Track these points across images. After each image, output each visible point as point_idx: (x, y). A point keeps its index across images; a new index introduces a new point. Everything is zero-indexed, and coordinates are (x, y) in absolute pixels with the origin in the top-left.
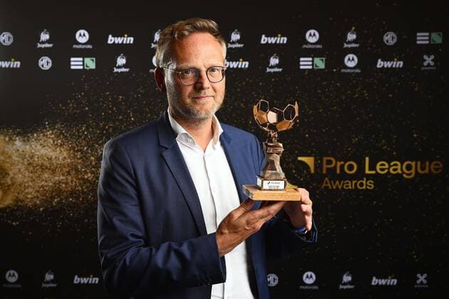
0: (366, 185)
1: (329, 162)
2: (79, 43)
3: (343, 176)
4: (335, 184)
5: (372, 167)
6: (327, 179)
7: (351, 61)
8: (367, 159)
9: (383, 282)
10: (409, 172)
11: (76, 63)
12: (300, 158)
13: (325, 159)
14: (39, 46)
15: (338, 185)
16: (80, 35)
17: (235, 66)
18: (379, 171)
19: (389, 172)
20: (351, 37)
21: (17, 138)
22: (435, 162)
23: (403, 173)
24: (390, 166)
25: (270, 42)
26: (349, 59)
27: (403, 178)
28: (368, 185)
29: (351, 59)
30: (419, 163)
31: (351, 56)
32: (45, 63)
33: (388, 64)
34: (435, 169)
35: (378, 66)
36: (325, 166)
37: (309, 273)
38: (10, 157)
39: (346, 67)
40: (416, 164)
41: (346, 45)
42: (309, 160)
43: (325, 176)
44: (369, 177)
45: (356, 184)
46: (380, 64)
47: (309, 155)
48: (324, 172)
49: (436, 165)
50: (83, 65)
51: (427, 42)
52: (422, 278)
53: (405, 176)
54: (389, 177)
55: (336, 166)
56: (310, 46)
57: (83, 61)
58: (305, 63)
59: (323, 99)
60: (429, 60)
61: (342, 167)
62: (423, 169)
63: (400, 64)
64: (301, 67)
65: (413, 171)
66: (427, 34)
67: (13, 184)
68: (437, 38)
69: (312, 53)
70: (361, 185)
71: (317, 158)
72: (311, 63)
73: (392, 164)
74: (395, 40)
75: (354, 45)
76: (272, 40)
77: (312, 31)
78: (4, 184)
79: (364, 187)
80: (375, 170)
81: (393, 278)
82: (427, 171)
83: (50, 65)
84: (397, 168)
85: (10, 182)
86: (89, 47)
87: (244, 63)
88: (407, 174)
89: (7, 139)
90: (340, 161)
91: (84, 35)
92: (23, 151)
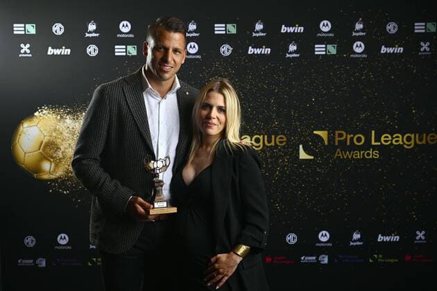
0: (373, 155)
1: (340, 135)
2: (122, 33)
3: (353, 147)
4: (345, 154)
5: (378, 139)
6: (339, 150)
7: (359, 48)
8: (373, 132)
9: (387, 239)
10: (409, 143)
11: (120, 50)
12: (315, 132)
13: (337, 132)
14: (87, 35)
15: (348, 155)
16: (123, 26)
17: (259, 53)
18: (384, 143)
19: (392, 144)
20: (359, 26)
21: (68, 117)
22: (431, 134)
23: (404, 144)
24: (393, 138)
25: (289, 31)
26: (357, 46)
27: (404, 148)
28: (374, 154)
29: (359, 45)
30: (417, 135)
31: (359, 43)
32: (92, 50)
33: (391, 50)
34: (431, 140)
35: (382, 52)
36: (337, 139)
37: (324, 232)
38: (61, 133)
39: (355, 53)
40: (415, 136)
41: (354, 34)
42: (323, 134)
43: (337, 147)
44: (374, 148)
45: (364, 154)
46: (384, 50)
47: (323, 130)
48: (337, 144)
49: (431, 136)
50: (126, 52)
51: (424, 31)
52: (420, 235)
53: (405, 146)
54: (392, 147)
55: (346, 139)
56: (324, 35)
57: (126, 49)
58: (320, 50)
59: (335, 80)
60: (425, 46)
61: (352, 139)
62: (421, 140)
63: (401, 50)
64: (316, 53)
65: (412, 142)
66: (424, 24)
67: (64, 157)
68: (432, 28)
69: (325, 41)
70: (368, 154)
71: (331, 131)
72: (324, 49)
73: (394, 136)
74: (396, 29)
75: (361, 34)
76: (291, 30)
77: (325, 22)
78: (56, 157)
79: (371, 157)
80: (380, 141)
81: (396, 235)
82: (424, 142)
83: (97, 52)
84: (399, 139)
85: (61, 156)
86: (131, 36)
87: (267, 49)
88: (408, 145)
89: (59, 117)
90: (350, 134)
91: (127, 26)
92: (73, 128)
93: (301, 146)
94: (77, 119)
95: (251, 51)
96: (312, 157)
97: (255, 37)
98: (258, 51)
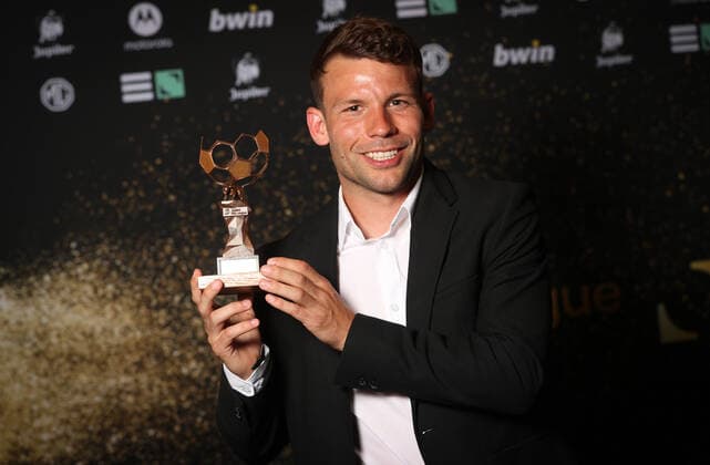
93: (661, 309)
94: (30, 294)
95: (501, 56)
96: (692, 336)
97: (510, 18)
98: (520, 56)
